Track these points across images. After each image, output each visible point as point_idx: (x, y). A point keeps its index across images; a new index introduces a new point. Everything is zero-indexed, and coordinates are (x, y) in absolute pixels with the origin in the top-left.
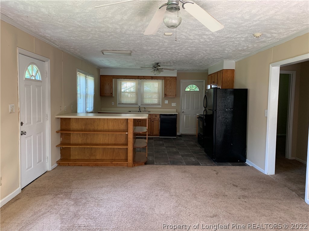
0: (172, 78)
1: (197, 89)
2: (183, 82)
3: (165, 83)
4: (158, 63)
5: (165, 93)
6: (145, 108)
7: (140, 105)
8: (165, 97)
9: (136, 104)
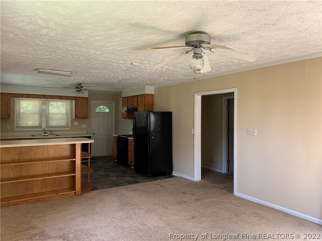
0: (83, 99)
1: (107, 111)
2: (93, 102)
3: (76, 104)
4: (80, 84)
5: (76, 114)
6: (51, 131)
7: (45, 127)
8: (75, 118)
9: (40, 127)
